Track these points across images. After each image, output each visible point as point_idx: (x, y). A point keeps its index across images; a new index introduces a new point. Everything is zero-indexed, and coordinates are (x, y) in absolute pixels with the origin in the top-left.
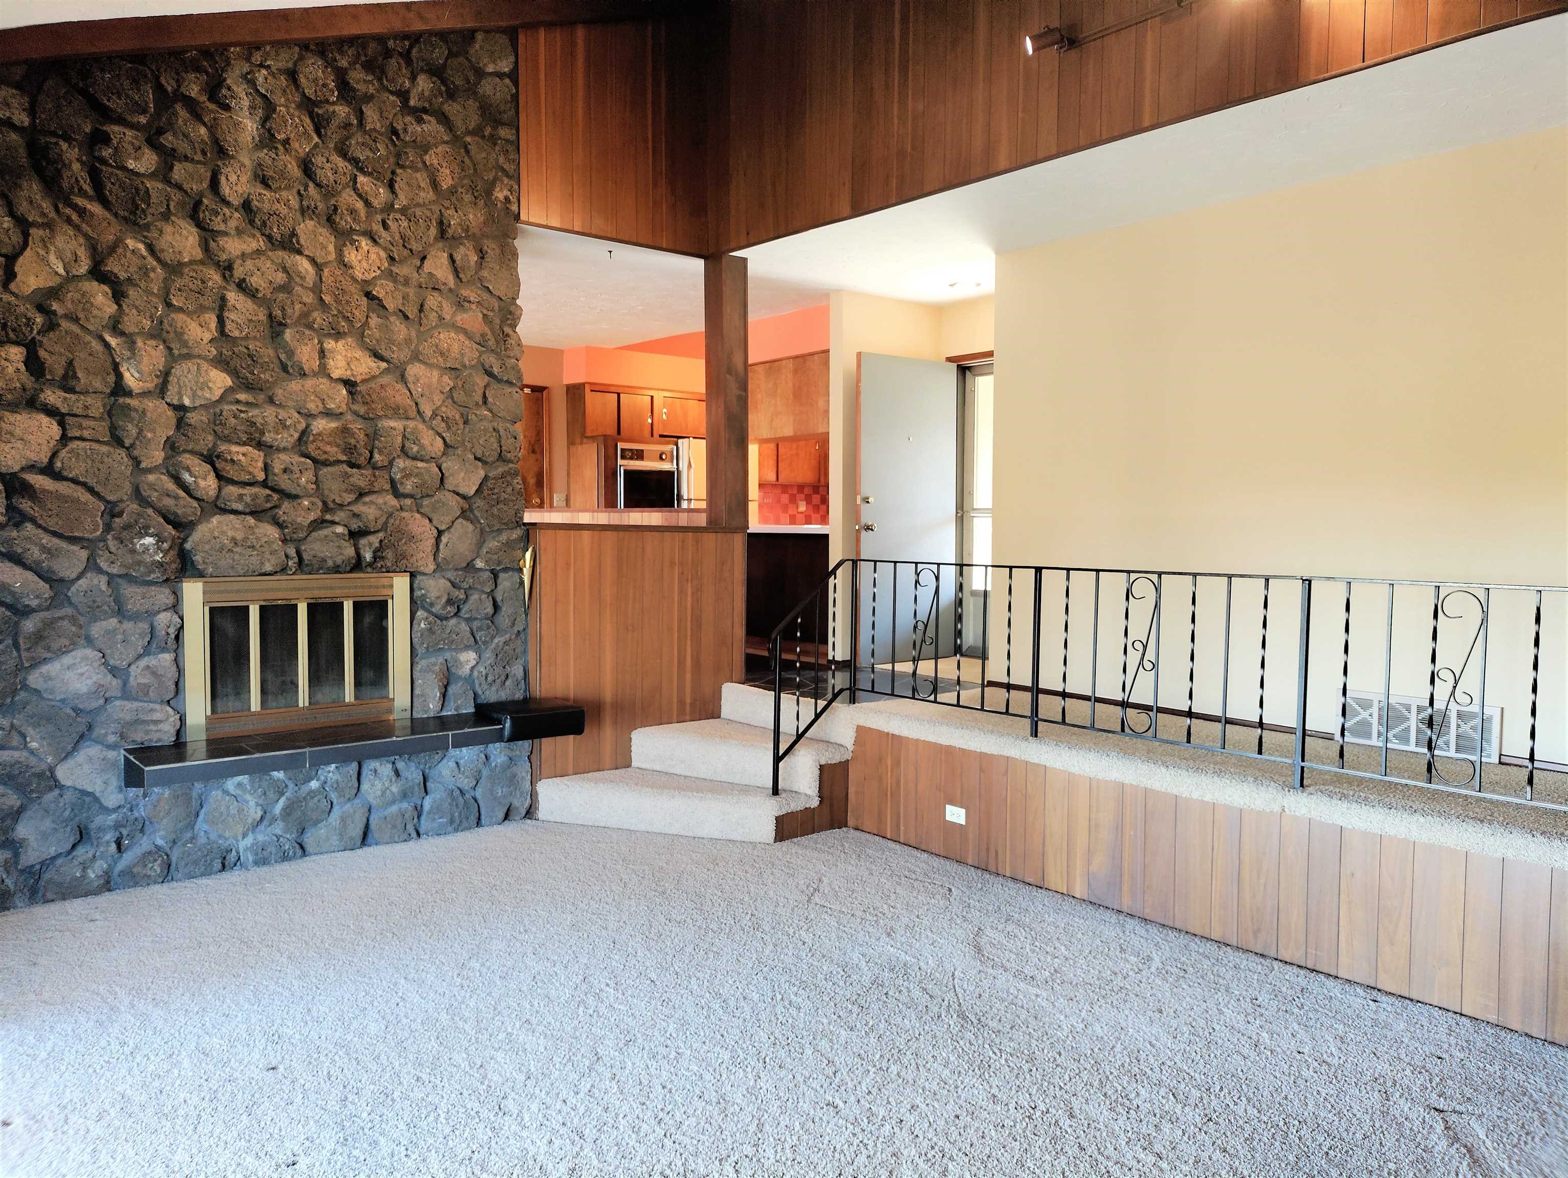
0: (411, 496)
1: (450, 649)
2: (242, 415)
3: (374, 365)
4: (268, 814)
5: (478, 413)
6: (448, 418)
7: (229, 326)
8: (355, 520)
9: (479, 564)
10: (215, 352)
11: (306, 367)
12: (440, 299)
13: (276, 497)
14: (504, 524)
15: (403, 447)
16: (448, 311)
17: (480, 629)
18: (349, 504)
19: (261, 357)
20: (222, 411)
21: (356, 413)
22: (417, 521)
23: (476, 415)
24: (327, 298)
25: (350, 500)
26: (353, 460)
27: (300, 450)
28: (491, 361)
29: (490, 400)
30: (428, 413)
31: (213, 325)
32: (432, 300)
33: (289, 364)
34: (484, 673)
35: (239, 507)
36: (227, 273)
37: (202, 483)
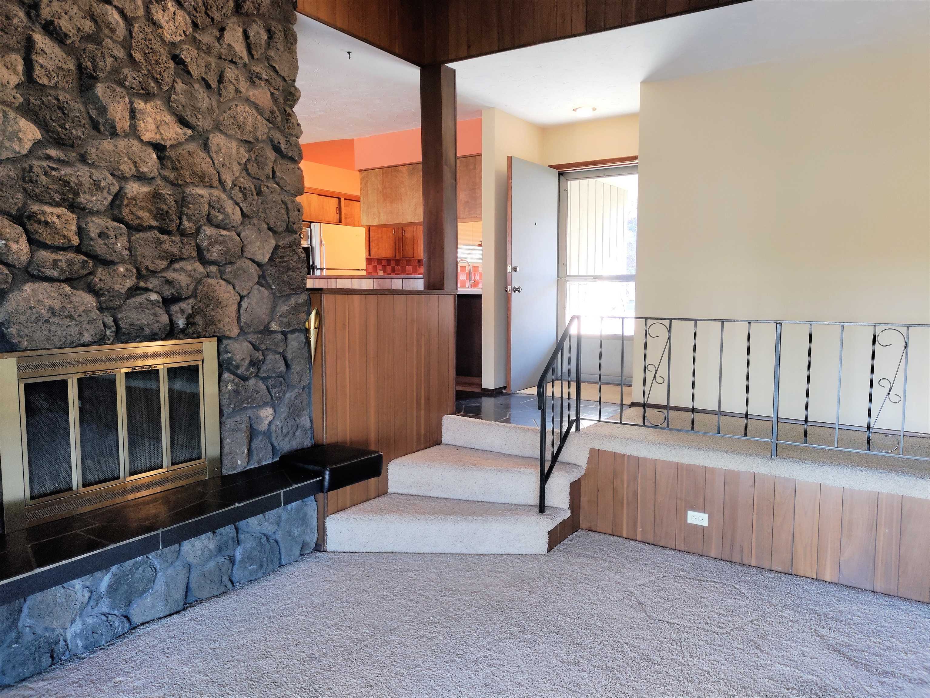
0: (214, 263)
1: (252, 407)
2: (54, 173)
3: (180, 131)
4: (94, 593)
5: (269, 185)
6: (245, 188)
7: (38, 72)
8: (167, 287)
9: (274, 327)
10: (21, 100)
11: (118, 126)
12: (237, 72)
13: (91, 263)
14: (293, 289)
15: (209, 214)
16: (243, 85)
17: (274, 386)
18: (163, 270)
19: (72, 110)
20: (31, 167)
21: (165, 179)
22: (222, 288)
23: (268, 187)
24: (137, 56)
25: (163, 267)
26: (165, 226)
27: (113, 214)
28: (278, 136)
29: (278, 174)
30: (229, 183)
31: (20, 67)
32: (231, 73)
33: (101, 121)
34: (280, 427)
35: (55, 274)
36: (33, 13)
37: (14, 247)
